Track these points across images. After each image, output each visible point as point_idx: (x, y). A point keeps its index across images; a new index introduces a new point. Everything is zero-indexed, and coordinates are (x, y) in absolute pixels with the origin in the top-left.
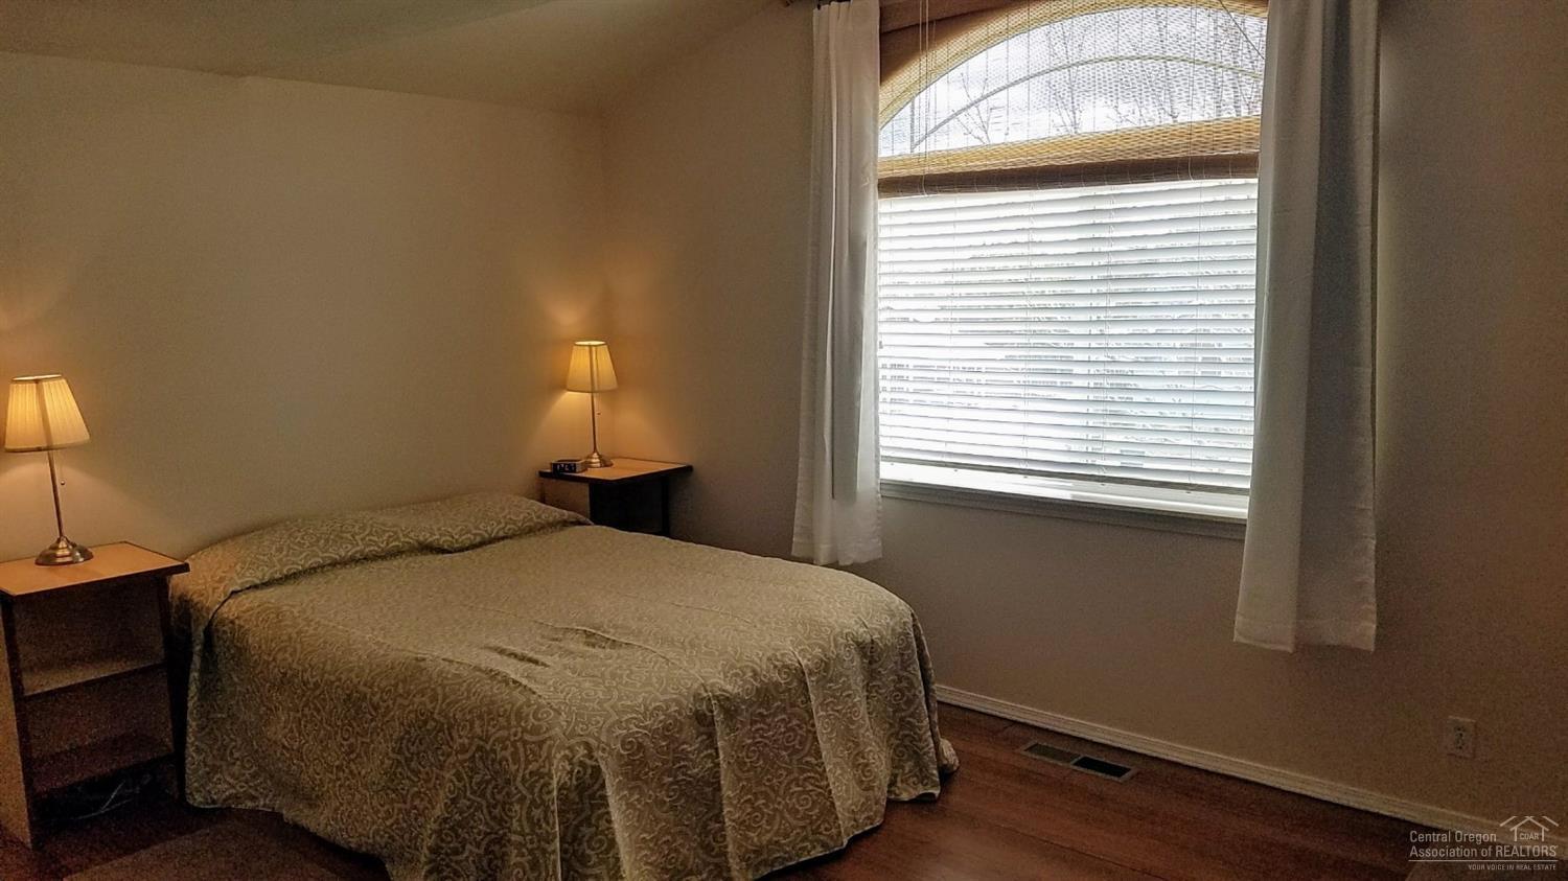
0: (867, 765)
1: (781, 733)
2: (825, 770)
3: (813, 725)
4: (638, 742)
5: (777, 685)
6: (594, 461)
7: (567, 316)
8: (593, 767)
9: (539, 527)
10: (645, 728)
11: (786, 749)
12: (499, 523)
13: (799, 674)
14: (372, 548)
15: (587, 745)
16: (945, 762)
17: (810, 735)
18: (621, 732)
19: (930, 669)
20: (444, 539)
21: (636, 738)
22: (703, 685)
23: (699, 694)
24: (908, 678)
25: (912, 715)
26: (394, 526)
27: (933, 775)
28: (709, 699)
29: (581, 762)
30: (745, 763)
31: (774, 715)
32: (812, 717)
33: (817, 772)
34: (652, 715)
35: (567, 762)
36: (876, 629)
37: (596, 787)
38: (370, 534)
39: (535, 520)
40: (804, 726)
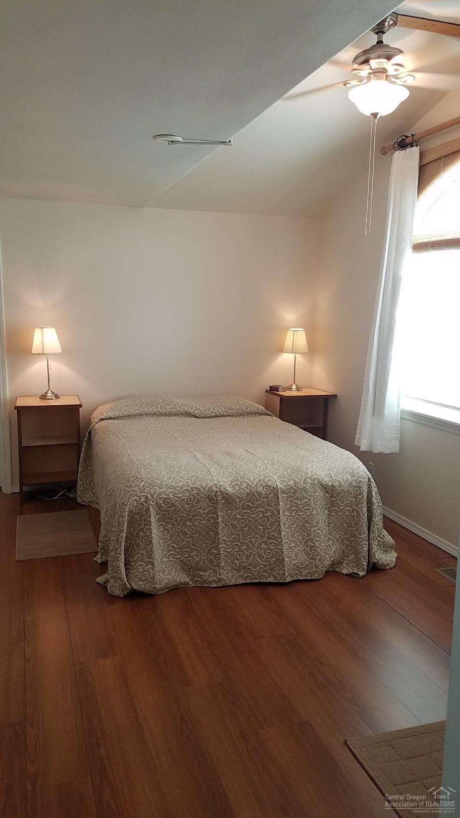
0: (313, 547)
1: (260, 517)
2: (282, 541)
3: (279, 518)
4: (172, 503)
5: (260, 494)
6: (293, 387)
7: (289, 315)
8: (146, 507)
9: (246, 413)
10: (177, 497)
11: (263, 526)
12: (225, 408)
13: (275, 491)
14: (164, 410)
15: (147, 498)
16: (375, 561)
17: (277, 523)
18: (165, 496)
19: (374, 509)
20: (197, 411)
21: (171, 501)
22: (216, 484)
23: (212, 488)
24: (358, 511)
25: (356, 531)
26: (176, 403)
27: (364, 565)
28: (217, 492)
29: (142, 503)
30: (237, 527)
31: (257, 507)
32: (279, 513)
33: (277, 541)
34: (182, 492)
35: (136, 502)
36: (337, 480)
37: (147, 516)
38: (165, 405)
39: (244, 410)
40: (274, 517)
